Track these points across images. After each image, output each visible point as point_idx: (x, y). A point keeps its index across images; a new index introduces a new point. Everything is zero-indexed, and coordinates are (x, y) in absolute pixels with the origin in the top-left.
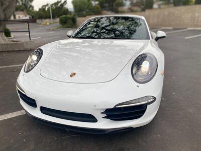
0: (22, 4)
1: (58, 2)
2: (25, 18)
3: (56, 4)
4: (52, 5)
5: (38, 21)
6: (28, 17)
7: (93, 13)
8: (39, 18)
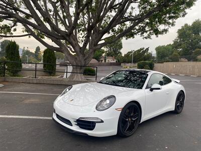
0: (113, 50)
1: (141, 49)
2: (112, 62)
3: (139, 51)
4: (135, 52)
5: (122, 64)
6: (115, 61)
7: (171, 60)
8: (123, 63)
